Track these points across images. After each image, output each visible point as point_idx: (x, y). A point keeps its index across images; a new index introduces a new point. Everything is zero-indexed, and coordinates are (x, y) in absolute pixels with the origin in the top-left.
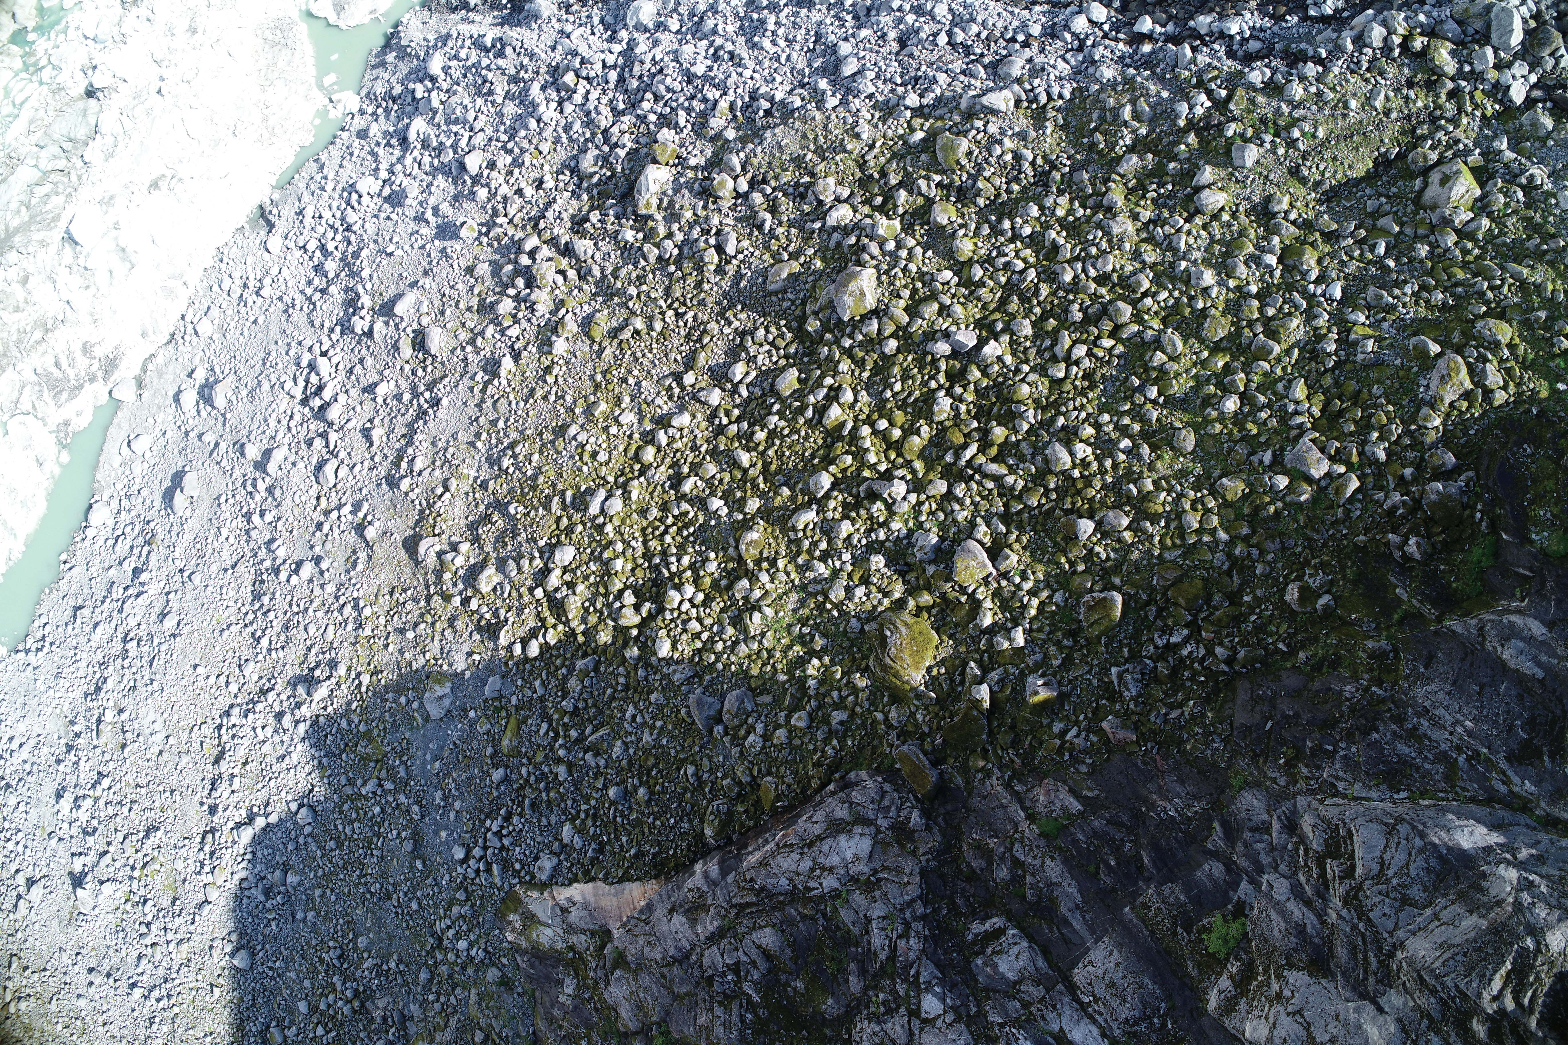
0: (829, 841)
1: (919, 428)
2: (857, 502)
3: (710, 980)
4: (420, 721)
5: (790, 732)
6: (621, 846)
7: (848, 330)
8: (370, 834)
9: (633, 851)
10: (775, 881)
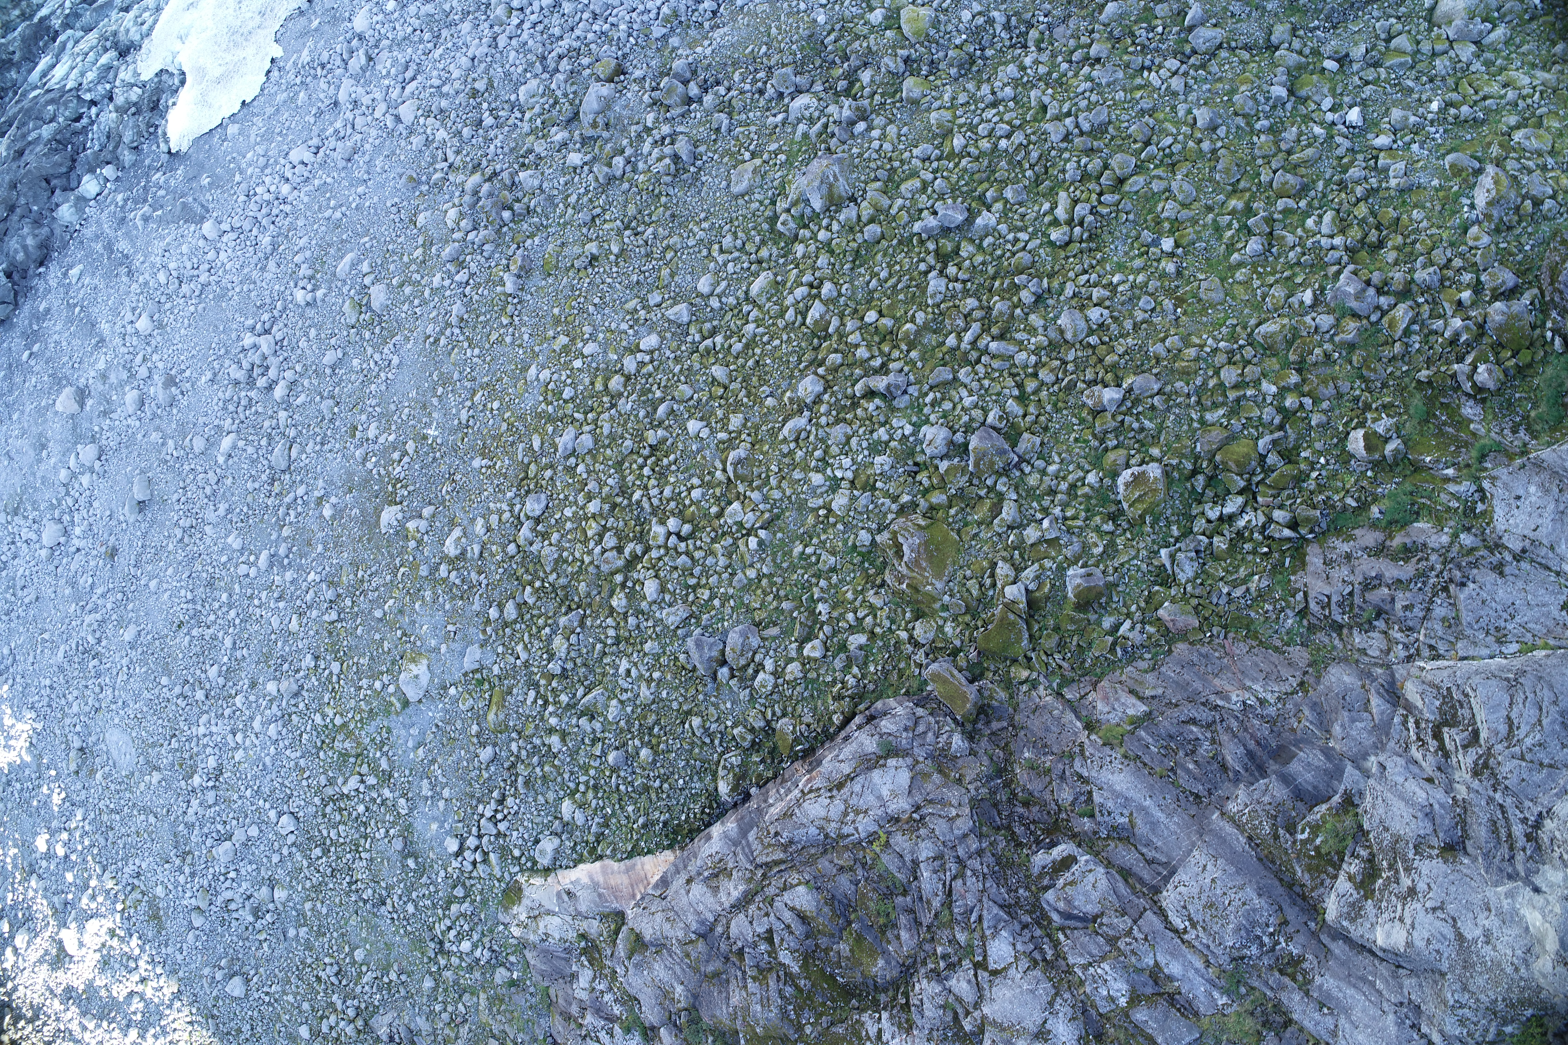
0: (860, 779)
1: (913, 316)
2: (853, 404)
3: (741, 952)
4: (398, 705)
5: (804, 665)
6: (628, 818)
7: (825, 223)
8: (357, 836)
9: (641, 821)
10: (802, 831)
